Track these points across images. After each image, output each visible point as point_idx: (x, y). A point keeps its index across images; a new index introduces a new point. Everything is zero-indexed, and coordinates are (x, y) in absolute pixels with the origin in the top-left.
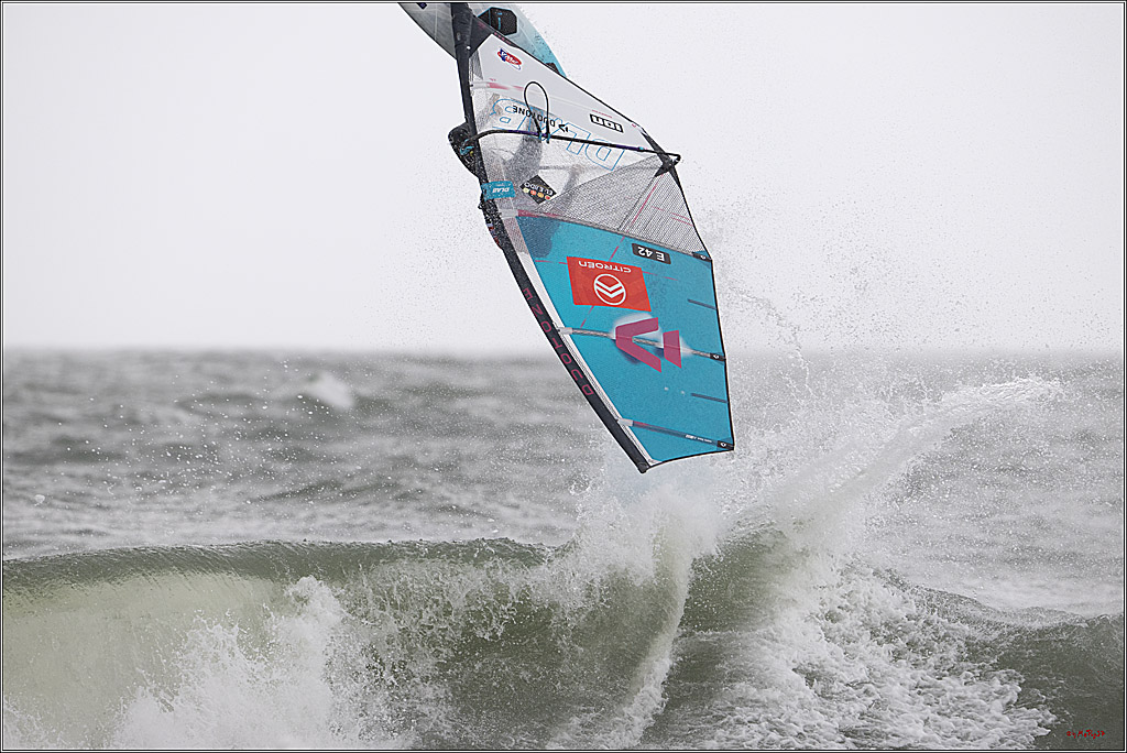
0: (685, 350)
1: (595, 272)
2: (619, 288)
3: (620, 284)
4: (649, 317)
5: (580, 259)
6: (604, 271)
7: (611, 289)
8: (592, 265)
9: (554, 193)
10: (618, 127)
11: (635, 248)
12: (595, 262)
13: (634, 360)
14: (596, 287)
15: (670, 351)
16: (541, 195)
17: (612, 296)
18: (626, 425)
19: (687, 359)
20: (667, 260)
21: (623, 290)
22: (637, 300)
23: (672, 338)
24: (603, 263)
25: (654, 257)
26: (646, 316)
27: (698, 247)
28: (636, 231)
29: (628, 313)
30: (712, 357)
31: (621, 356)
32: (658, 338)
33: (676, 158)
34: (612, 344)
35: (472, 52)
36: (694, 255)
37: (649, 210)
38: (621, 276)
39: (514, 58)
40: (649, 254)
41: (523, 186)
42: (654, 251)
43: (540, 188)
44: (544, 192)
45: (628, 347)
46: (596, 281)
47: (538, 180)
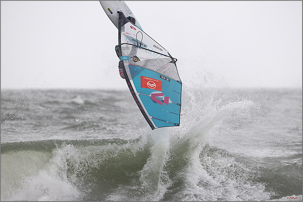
0: (170, 101)
1: (148, 81)
6: (151, 80)
7: (152, 85)
9: (140, 60)
11: (161, 77)
12: (148, 78)
13: (155, 102)
14: (148, 84)
15: (166, 101)
16: (136, 60)
17: (152, 86)
18: (150, 118)
19: (170, 104)
20: (169, 81)
22: (158, 88)
23: (167, 98)
24: (151, 78)
25: (166, 79)
26: (161, 92)
27: (179, 80)
28: (162, 73)
29: (156, 91)
30: (177, 104)
31: (152, 101)
32: (163, 97)
33: (176, 60)
34: (150, 98)
35: (123, 25)
36: (177, 81)
37: (166, 69)
38: (155, 82)
39: (134, 28)
40: (164, 78)
41: (131, 58)
42: (166, 78)
43: (136, 59)
44: (137, 60)
45: (154, 99)
46: (148, 82)
47: (136, 57)
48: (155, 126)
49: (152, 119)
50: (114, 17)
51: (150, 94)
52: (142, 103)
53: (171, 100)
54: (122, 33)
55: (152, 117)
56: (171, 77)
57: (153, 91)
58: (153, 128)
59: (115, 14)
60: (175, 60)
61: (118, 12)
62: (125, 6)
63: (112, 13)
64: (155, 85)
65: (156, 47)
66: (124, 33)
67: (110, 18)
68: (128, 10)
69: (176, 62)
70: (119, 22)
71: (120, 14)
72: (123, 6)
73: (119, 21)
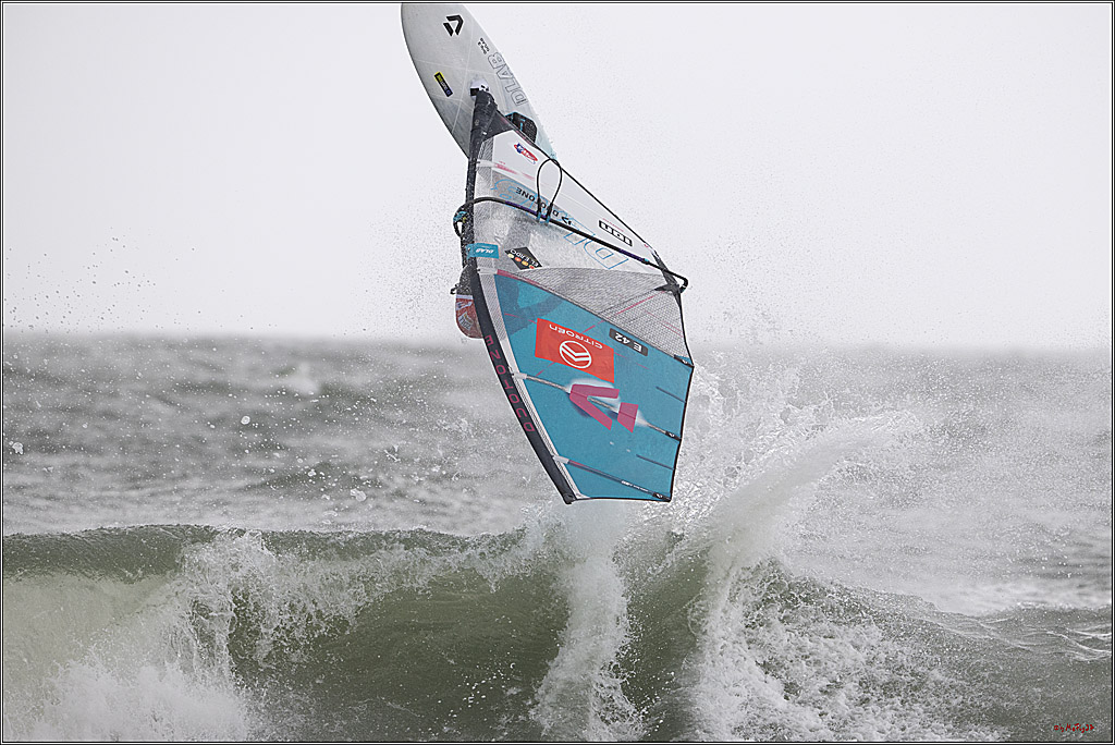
0: (639, 420)
1: (565, 338)
2: (586, 356)
3: (588, 354)
4: (611, 387)
5: (551, 323)
6: (574, 339)
7: (576, 354)
8: (563, 331)
9: (540, 266)
10: (628, 241)
11: (613, 334)
13: (584, 414)
14: (561, 348)
16: (524, 263)
17: (576, 360)
18: (561, 461)
19: (640, 428)
20: (644, 351)
22: (601, 370)
23: (629, 410)
24: (575, 333)
25: (631, 345)
26: (606, 385)
27: (682, 354)
28: (617, 321)
29: (589, 377)
30: (667, 434)
31: (572, 408)
32: (616, 404)
33: (683, 282)
34: (565, 396)
35: (487, 137)
36: (676, 357)
37: (638, 311)
38: (592, 350)
39: (530, 154)
40: (626, 341)
41: (508, 252)
42: (633, 341)
43: (525, 257)
44: (530, 262)
45: (581, 402)
46: (563, 344)
47: (525, 251)
48: (576, 491)
49: (569, 466)
50: (456, 108)
51: (569, 383)
52: (534, 410)
53: (645, 417)
54: (482, 163)
55: (567, 461)
56: (651, 341)
57: (581, 377)
58: (568, 497)
59: (462, 99)
60: (680, 282)
61: (474, 92)
62: (502, 72)
63: (448, 92)
64: (590, 359)
65: (609, 230)
66: (488, 163)
67: (441, 111)
68: (512, 88)
69: (682, 289)
70: (474, 124)
71: (480, 97)
72: (496, 70)
73: (474, 121)
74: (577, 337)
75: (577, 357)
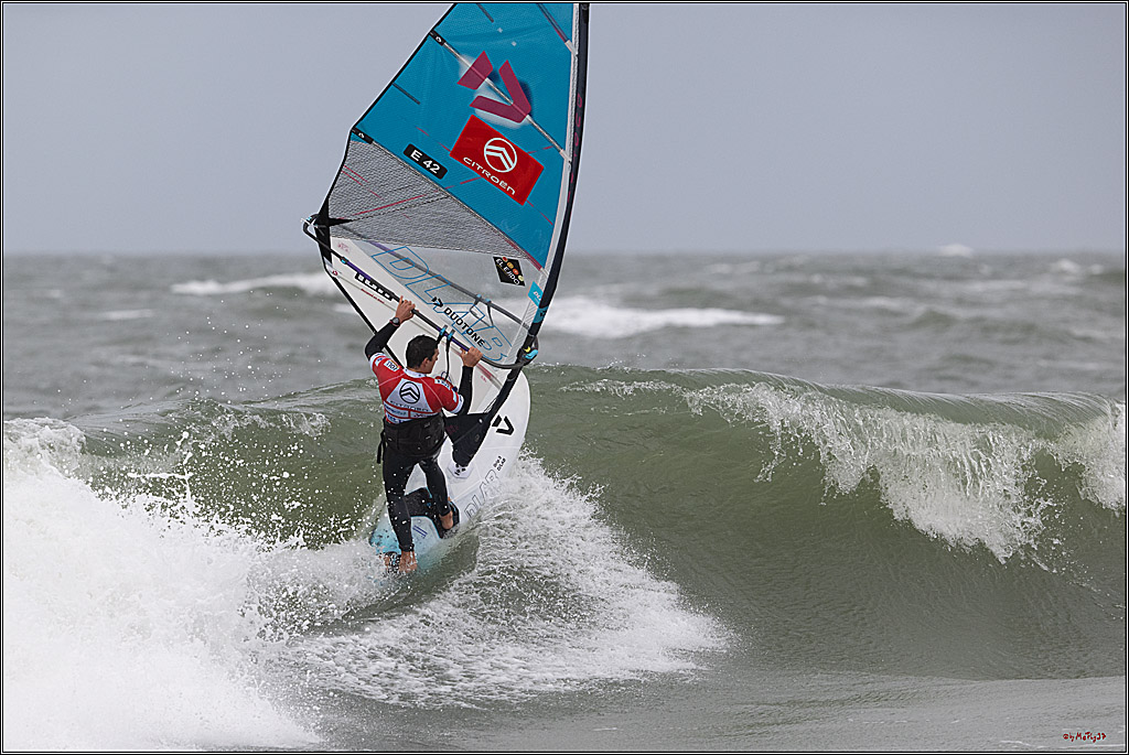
0: (467, 63)
2: (489, 150)
3: (486, 153)
4: (479, 111)
5: (511, 196)
6: (493, 173)
7: (500, 155)
8: (503, 184)
9: (495, 259)
12: (497, 185)
13: (525, 87)
14: (513, 166)
15: (482, 69)
16: (511, 265)
17: (503, 149)
18: (573, 46)
21: (487, 146)
22: (477, 134)
23: (472, 80)
24: (489, 179)
25: (424, 158)
26: (482, 114)
27: (357, 145)
28: (427, 187)
29: (497, 126)
30: (443, 41)
31: (534, 97)
32: (485, 90)
34: (535, 112)
38: (479, 158)
40: (428, 164)
42: (420, 162)
43: (506, 271)
46: (509, 170)
49: (568, 35)
51: (524, 126)
53: (457, 66)
55: (569, 44)
56: (395, 161)
57: (507, 129)
69: (315, 218)
74: (488, 175)
75: (501, 153)
